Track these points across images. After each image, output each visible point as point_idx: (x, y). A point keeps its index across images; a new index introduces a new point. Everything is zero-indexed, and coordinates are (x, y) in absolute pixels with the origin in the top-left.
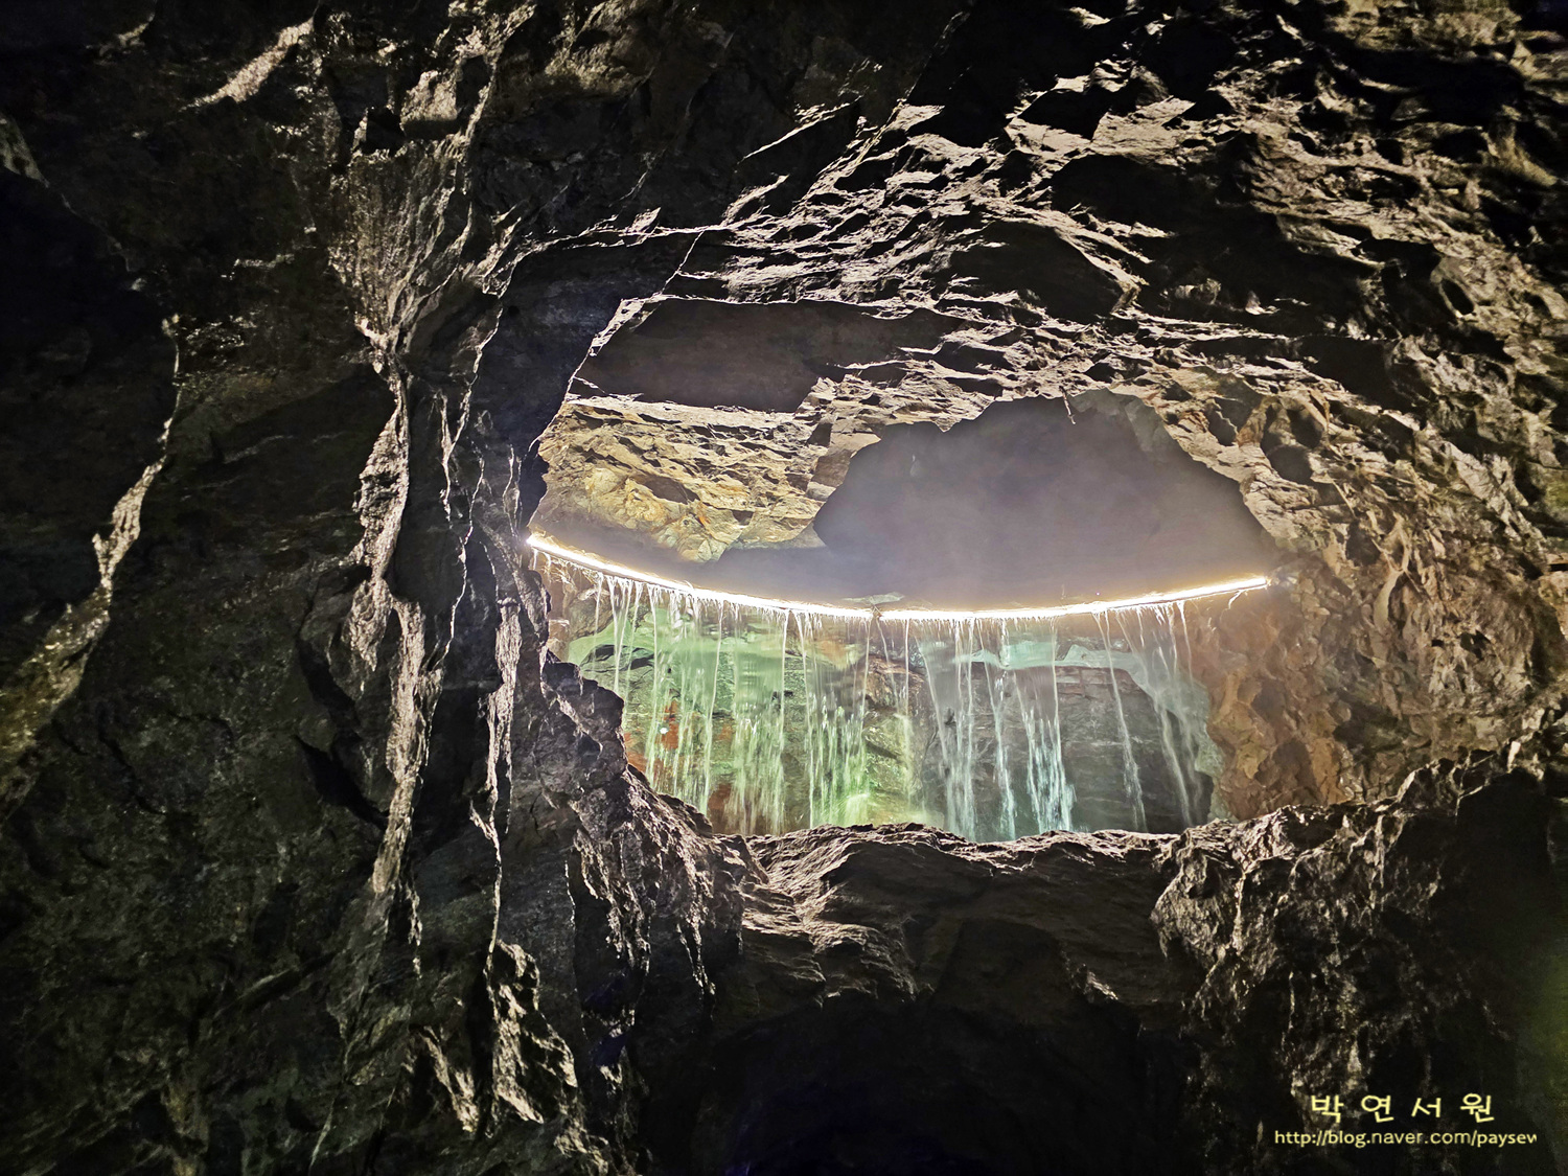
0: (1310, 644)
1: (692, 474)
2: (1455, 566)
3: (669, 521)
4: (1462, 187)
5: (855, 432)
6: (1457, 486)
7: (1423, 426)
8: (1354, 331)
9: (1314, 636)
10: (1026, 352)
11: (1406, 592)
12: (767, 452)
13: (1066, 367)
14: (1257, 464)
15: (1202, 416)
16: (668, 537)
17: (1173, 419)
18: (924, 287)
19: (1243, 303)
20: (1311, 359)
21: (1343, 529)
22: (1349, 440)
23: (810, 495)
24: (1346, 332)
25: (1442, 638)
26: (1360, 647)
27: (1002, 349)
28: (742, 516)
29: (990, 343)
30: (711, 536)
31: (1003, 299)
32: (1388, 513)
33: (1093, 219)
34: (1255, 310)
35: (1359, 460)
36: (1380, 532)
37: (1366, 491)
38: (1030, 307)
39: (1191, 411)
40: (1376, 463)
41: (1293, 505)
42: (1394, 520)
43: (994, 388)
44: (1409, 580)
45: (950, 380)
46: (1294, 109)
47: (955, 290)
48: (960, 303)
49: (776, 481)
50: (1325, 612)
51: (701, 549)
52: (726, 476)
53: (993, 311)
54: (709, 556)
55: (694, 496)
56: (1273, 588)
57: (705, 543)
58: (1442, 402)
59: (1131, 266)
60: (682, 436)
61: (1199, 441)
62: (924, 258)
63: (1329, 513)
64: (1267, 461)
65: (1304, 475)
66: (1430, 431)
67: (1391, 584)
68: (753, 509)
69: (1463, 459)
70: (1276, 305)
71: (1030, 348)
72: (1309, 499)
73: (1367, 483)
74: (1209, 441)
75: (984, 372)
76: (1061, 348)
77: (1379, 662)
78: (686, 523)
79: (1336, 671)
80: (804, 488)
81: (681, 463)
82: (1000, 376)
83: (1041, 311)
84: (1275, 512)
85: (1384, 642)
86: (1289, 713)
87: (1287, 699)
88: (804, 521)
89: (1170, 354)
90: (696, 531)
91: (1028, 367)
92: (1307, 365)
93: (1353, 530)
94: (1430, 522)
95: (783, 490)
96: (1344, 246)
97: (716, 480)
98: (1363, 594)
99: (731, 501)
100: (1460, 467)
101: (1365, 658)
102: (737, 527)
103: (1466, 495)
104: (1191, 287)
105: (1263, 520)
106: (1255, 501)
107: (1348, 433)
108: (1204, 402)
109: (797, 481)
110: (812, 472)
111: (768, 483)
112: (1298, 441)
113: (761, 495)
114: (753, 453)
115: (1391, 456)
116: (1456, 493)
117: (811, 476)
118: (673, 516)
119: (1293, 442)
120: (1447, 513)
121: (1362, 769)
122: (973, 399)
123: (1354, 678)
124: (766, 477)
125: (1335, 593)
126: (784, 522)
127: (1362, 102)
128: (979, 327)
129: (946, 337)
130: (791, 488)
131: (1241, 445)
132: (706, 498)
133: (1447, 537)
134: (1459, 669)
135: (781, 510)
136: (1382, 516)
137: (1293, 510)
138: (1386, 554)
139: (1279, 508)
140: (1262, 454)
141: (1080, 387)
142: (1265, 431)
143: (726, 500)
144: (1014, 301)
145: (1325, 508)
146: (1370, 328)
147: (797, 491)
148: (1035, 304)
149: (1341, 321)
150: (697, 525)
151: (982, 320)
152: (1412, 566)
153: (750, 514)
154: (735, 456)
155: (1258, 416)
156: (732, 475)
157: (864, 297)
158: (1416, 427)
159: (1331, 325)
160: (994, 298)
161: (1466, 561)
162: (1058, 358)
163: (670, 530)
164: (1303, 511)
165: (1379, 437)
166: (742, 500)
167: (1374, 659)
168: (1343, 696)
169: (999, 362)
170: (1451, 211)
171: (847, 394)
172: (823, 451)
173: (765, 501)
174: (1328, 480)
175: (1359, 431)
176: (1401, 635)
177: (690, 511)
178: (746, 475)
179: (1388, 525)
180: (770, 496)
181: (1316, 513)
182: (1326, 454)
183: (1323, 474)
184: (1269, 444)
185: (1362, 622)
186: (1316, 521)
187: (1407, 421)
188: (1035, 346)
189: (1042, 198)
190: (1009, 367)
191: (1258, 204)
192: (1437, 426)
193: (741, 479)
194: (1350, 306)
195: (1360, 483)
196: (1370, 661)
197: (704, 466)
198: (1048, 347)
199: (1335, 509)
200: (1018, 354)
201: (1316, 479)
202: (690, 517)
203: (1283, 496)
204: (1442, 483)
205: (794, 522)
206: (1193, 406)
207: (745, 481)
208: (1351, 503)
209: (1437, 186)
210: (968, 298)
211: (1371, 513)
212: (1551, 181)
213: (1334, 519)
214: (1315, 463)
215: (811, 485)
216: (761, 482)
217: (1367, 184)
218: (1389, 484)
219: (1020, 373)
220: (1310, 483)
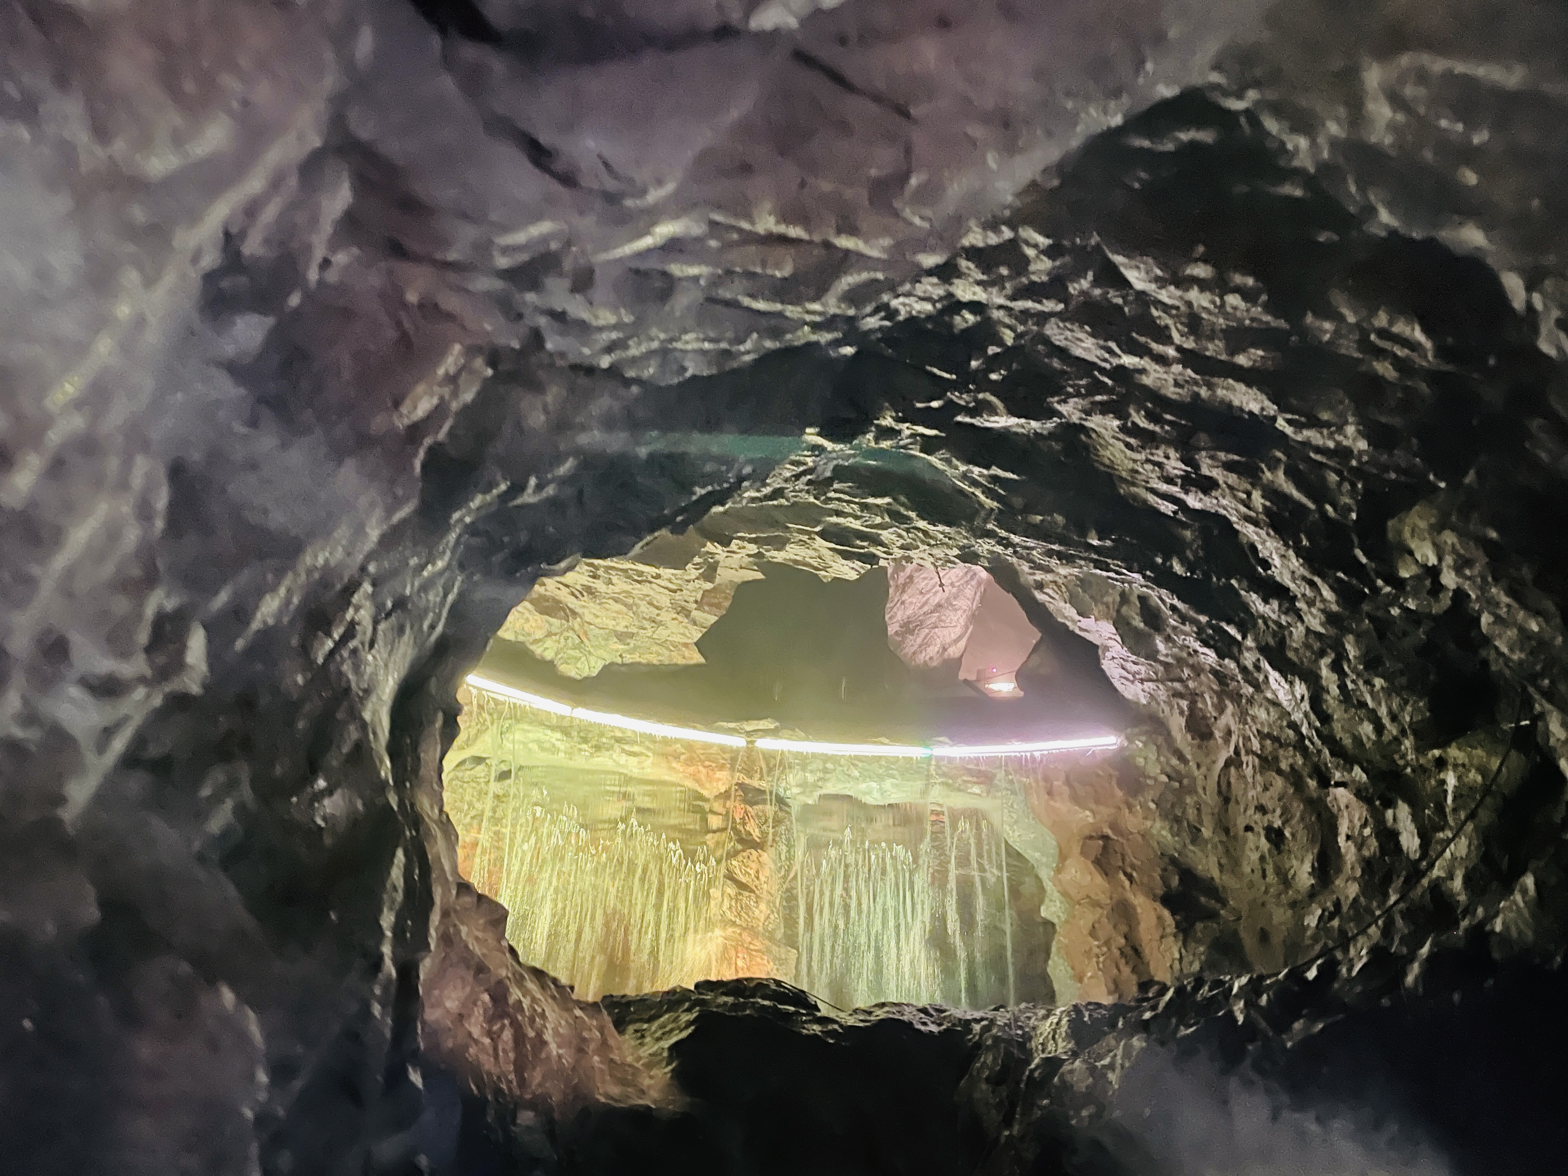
0: (1149, 809)
1: (576, 597)
2: (1267, 763)
3: (549, 634)
4: (1249, 494)
5: (741, 568)
6: (1269, 695)
7: (1244, 637)
8: (1178, 568)
9: (1153, 801)
10: (900, 536)
11: (1233, 770)
12: (653, 586)
13: (935, 551)
14: (1110, 638)
15: (1064, 589)
16: (547, 650)
18: (808, 492)
19: (1084, 534)
20: (1148, 573)
21: (1184, 704)
22: (1186, 634)
23: (693, 622)
24: (1171, 566)
25: (1253, 825)
26: (1191, 813)
27: (880, 532)
28: (622, 637)
29: (866, 527)
30: (590, 652)
31: (880, 499)
32: (1220, 699)
33: (956, 462)
34: (1095, 542)
35: (1196, 651)
36: (1214, 714)
37: (1202, 676)
38: (902, 510)
39: (1055, 582)
40: (1209, 657)
41: (1143, 676)
42: (1226, 706)
43: (871, 559)
44: (1235, 762)
45: (831, 549)
46: (1116, 423)
47: (835, 491)
48: (839, 499)
49: (659, 608)
50: (1164, 778)
51: (579, 665)
52: (610, 601)
53: (869, 508)
54: (586, 673)
55: (574, 613)
56: (1122, 749)
57: (583, 659)
58: (1260, 621)
59: (988, 492)
61: (1062, 608)
63: (1173, 689)
64: (1118, 638)
65: (1152, 655)
66: (1250, 642)
67: (1221, 763)
68: (635, 630)
69: (1274, 675)
70: (1112, 540)
71: (904, 534)
72: (1156, 674)
73: (1203, 670)
74: (1070, 611)
75: (863, 547)
76: (932, 538)
77: (1206, 832)
78: (566, 639)
79: (1169, 837)
80: (687, 616)
81: (567, 586)
82: (878, 551)
83: (912, 514)
84: (1127, 679)
85: (1213, 814)
86: (1125, 874)
87: (1123, 860)
88: (686, 644)
90: (575, 648)
91: (902, 547)
92: (1144, 577)
93: (1192, 707)
94: (1249, 720)
95: (666, 616)
96: (1166, 507)
97: (601, 604)
98: (1199, 766)
99: (614, 623)
100: (1271, 680)
101: (1195, 828)
102: (618, 645)
103: (1276, 704)
104: (1041, 518)
105: (1117, 684)
106: (1110, 667)
107: (1187, 628)
108: (1065, 577)
109: (681, 609)
110: (696, 602)
111: (652, 609)
112: (1146, 624)
113: (644, 618)
114: (639, 585)
115: (1221, 656)
116: (1268, 700)
117: (695, 606)
118: (554, 630)
119: (1142, 625)
120: (1262, 714)
121: (1181, 937)
122: (851, 565)
123: (1185, 845)
124: (651, 604)
125: (1175, 761)
126: (665, 644)
127: (1167, 428)
128: (857, 518)
129: (828, 519)
130: (675, 616)
131: (1096, 620)
132: (588, 618)
133: (1262, 736)
134: (1262, 858)
135: (662, 633)
136: (1215, 699)
137: (1142, 681)
138: (1218, 734)
139: (1130, 677)
140: (1114, 631)
141: (949, 565)
142: (1118, 611)
143: (608, 621)
144: (889, 504)
145: (1170, 684)
147: (680, 618)
148: (907, 509)
149: (1167, 558)
150: (577, 641)
151: (859, 513)
152: (1237, 752)
153: (632, 635)
154: (621, 586)
155: (1113, 596)
156: (616, 600)
158: (1239, 637)
159: (1159, 560)
160: (871, 500)
161: (1276, 759)
162: (929, 545)
163: (549, 643)
164: (1150, 684)
165: (1209, 636)
166: (625, 624)
167: (1203, 829)
168: (1173, 861)
169: (876, 541)
170: (1243, 509)
171: (735, 550)
172: (709, 586)
173: (646, 624)
174: (1170, 660)
175: (1197, 632)
176: (1227, 810)
177: (571, 628)
178: (630, 601)
179: (1221, 709)
180: (653, 620)
181: (1161, 686)
182: (1168, 639)
183: (1167, 655)
184: (1121, 624)
185: (1196, 792)
186: (1162, 694)
187: (1232, 630)
188: (909, 532)
190: (882, 544)
191: (1096, 465)
192: (1255, 640)
193: (626, 605)
194: (1173, 548)
195: (1198, 670)
196: (1200, 830)
197: (590, 592)
198: (920, 535)
199: (1177, 685)
200: (893, 537)
201: (1162, 658)
202: (571, 634)
203: (1135, 668)
204: (1257, 687)
205: (675, 644)
206: (1057, 579)
207: (629, 607)
208: (1191, 684)
209: (1231, 488)
210: (847, 498)
211: (1207, 696)
212: (1312, 506)
213: (1177, 694)
214: (1161, 646)
215: (695, 614)
216: (644, 607)
217: (1177, 476)
218: (1220, 677)
219: (896, 550)
220: (1156, 660)
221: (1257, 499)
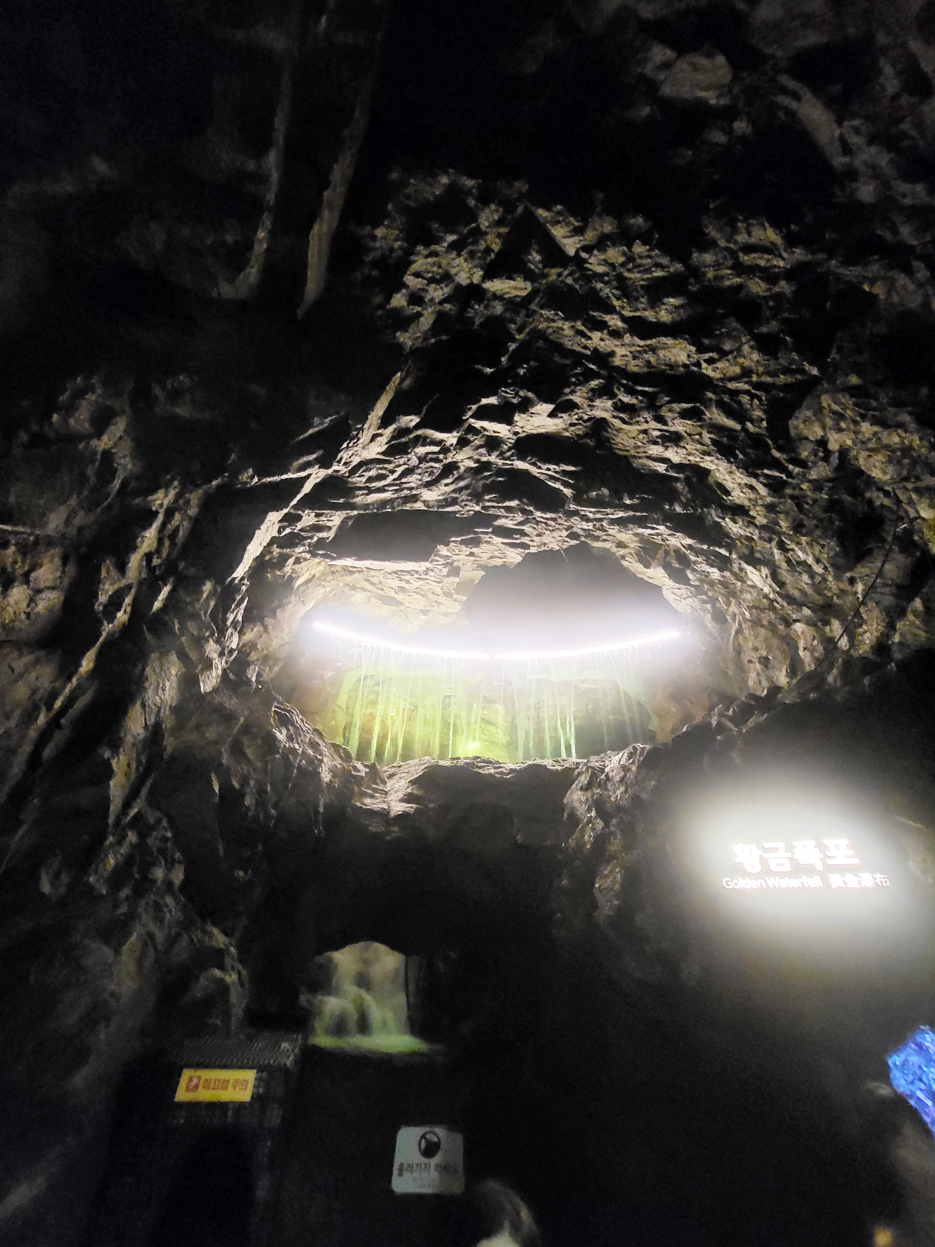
1: (398, 593)
2: (756, 623)
3: (392, 616)
4: (700, 434)
5: (472, 570)
6: (750, 583)
7: (731, 554)
8: (678, 509)
10: (534, 528)
11: (740, 636)
12: (429, 581)
13: (555, 534)
14: (663, 577)
15: (635, 555)
17: (623, 557)
18: (471, 501)
19: (621, 499)
20: (668, 524)
21: (709, 606)
22: (700, 563)
23: (456, 600)
24: (675, 510)
25: (751, 659)
27: (523, 528)
28: (425, 612)
29: (516, 525)
31: (514, 503)
32: (728, 599)
33: (539, 464)
34: (628, 502)
35: (708, 572)
36: (726, 608)
37: (715, 588)
38: (526, 507)
39: (630, 553)
40: (715, 574)
41: (685, 596)
42: (731, 601)
43: (525, 546)
44: (739, 631)
45: (503, 543)
46: (609, 403)
47: (489, 501)
48: (493, 507)
49: (438, 595)
50: (704, 648)
52: (414, 594)
53: (509, 509)
55: (402, 604)
56: (680, 637)
58: (737, 542)
59: (566, 484)
60: (389, 576)
61: (636, 567)
62: (466, 487)
63: (702, 599)
64: (667, 576)
65: (685, 581)
66: (734, 556)
67: (733, 633)
68: (429, 608)
69: (749, 569)
70: (637, 498)
71: (535, 526)
72: (691, 593)
73: (715, 583)
74: (641, 567)
75: (518, 539)
76: (550, 526)
79: (710, 678)
80: (452, 597)
81: (392, 588)
82: (525, 540)
83: (531, 508)
84: (678, 600)
85: (733, 662)
88: (455, 613)
89: (602, 525)
91: (538, 535)
92: (667, 527)
93: (714, 606)
94: (741, 601)
95: (442, 599)
96: (661, 468)
97: (410, 596)
99: (418, 605)
100: (749, 573)
102: (423, 617)
103: (754, 587)
104: (595, 493)
105: (673, 605)
106: (668, 595)
107: (700, 559)
108: (634, 548)
109: (448, 595)
110: (454, 590)
112: (680, 564)
113: (432, 601)
114: (421, 582)
115: (721, 570)
116: (749, 586)
117: (454, 592)
119: (677, 566)
120: (748, 596)
123: (721, 682)
124: (433, 593)
126: (445, 614)
127: (640, 398)
128: (507, 517)
129: (493, 523)
130: (446, 598)
131: (654, 568)
132: (407, 604)
133: (750, 608)
134: (758, 674)
135: (443, 608)
136: (725, 600)
137: (685, 599)
138: (729, 619)
139: (678, 598)
140: (664, 572)
141: (565, 543)
142: (665, 561)
143: (416, 605)
144: (518, 505)
145: (699, 597)
146: (685, 506)
147: (449, 599)
148: (528, 506)
149: (671, 505)
150: (405, 617)
151: (507, 514)
152: (740, 624)
153: (428, 611)
154: (416, 584)
155: (661, 553)
156: (416, 593)
157: (440, 507)
158: (728, 555)
159: (667, 507)
160: (507, 504)
161: (760, 620)
162: (549, 530)
164: (689, 599)
165: (713, 560)
166: (423, 605)
168: (714, 690)
169: (523, 533)
170: (699, 446)
171: (458, 552)
172: (457, 580)
173: (434, 604)
174: (698, 583)
175: (705, 558)
176: (740, 659)
177: (401, 611)
178: (423, 593)
179: (729, 604)
180: (436, 602)
181: (695, 599)
182: (694, 570)
183: (694, 580)
184: (667, 567)
186: (697, 604)
187: (723, 551)
188: (537, 525)
189: (512, 455)
190: (528, 536)
191: (617, 451)
192: (737, 553)
193: (421, 595)
194: (673, 496)
195: (712, 584)
197: (402, 589)
198: (543, 525)
199: (704, 597)
200: (531, 530)
201: (693, 583)
202: (401, 614)
203: (680, 592)
204: (743, 581)
205: (451, 614)
206: (631, 551)
207: (423, 596)
208: (710, 594)
209: (690, 435)
210: (495, 504)
211: (720, 599)
212: (738, 427)
213: (704, 602)
214: (691, 576)
215: (455, 596)
216: (431, 595)
217: (657, 437)
218: (724, 584)
219: (535, 538)
220: (692, 586)
221: (707, 437)
